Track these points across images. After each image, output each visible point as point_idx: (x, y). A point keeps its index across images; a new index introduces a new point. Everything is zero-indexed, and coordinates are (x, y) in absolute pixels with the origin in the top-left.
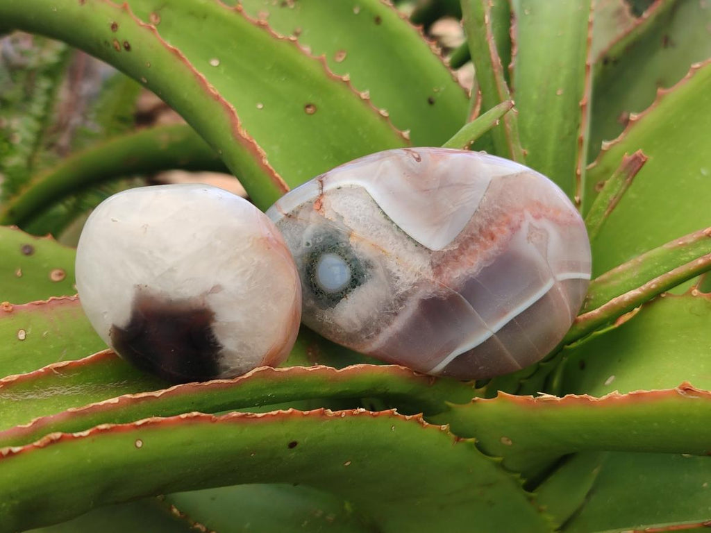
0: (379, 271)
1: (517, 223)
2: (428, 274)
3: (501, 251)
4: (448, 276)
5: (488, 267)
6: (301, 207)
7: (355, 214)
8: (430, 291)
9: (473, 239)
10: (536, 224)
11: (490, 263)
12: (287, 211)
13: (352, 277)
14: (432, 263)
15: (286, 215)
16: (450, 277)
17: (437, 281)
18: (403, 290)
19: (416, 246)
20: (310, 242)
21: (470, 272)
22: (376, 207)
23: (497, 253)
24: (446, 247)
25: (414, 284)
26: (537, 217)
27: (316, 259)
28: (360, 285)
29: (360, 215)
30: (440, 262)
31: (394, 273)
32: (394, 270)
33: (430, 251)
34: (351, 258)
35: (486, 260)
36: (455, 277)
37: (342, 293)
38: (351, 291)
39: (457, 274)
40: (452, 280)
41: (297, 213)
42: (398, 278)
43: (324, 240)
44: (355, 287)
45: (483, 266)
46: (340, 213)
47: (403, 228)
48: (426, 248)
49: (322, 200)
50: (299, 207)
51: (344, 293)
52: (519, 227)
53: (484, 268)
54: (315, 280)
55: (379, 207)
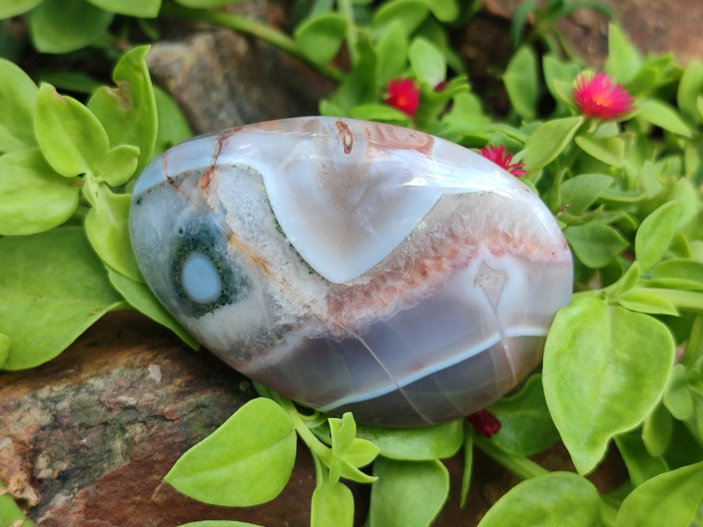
0: (258, 293)
1: (464, 260)
2: (321, 309)
3: (430, 292)
4: (349, 315)
5: (407, 311)
6: (186, 175)
7: (242, 212)
8: (320, 329)
9: (394, 273)
10: (492, 261)
11: (412, 306)
12: (172, 173)
13: (222, 292)
14: (328, 297)
15: (169, 178)
16: (351, 317)
17: (332, 319)
18: (283, 321)
19: (310, 273)
20: (184, 229)
21: (380, 314)
22: (269, 210)
23: (425, 295)
24: (353, 280)
25: (299, 319)
26: (497, 253)
27: (185, 255)
28: (231, 303)
29: (249, 215)
30: (340, 297)
31: (275, 301)
32: (276, 297)
33: (328, 283)
34: (225, 268)
35: (407, 301)
36: (357, 318)
37: (208, 306)
38: (218, 308)
39: (360, 316)
40: (352, 322)
41: (182, 180)
42: (280, 307)
43: (199, 233)
44: (223, 304)
45: (401, 308)
46: (225, 203)
47: (298, 247)
48: (323, 278)
49: (211, 176)
50: (185, 173)
51: (211, 306)
52: (466, 265)
53: (402, 311)
54: (180, 279)
55: (272, 212)
